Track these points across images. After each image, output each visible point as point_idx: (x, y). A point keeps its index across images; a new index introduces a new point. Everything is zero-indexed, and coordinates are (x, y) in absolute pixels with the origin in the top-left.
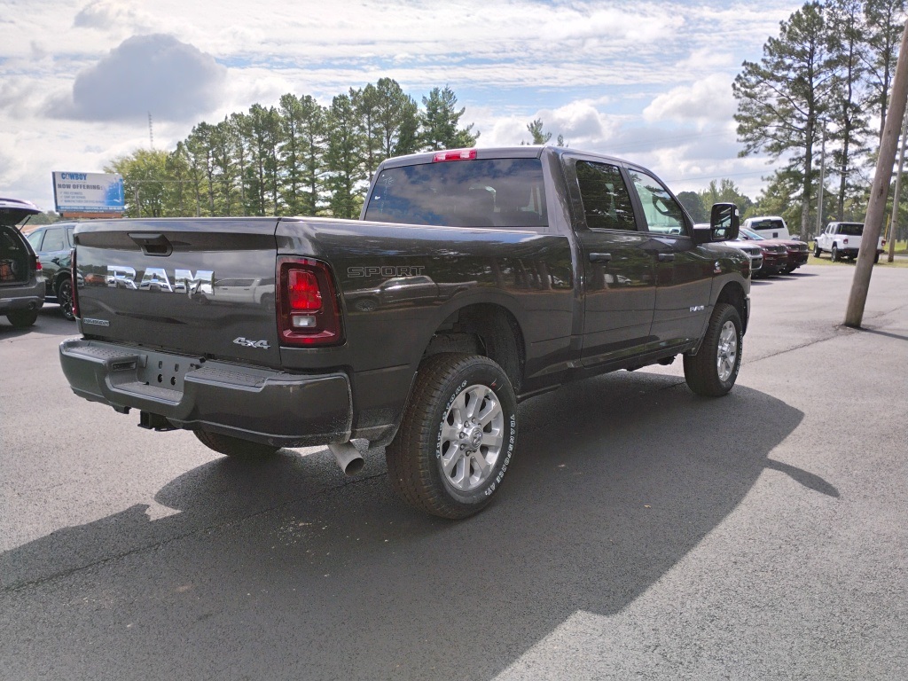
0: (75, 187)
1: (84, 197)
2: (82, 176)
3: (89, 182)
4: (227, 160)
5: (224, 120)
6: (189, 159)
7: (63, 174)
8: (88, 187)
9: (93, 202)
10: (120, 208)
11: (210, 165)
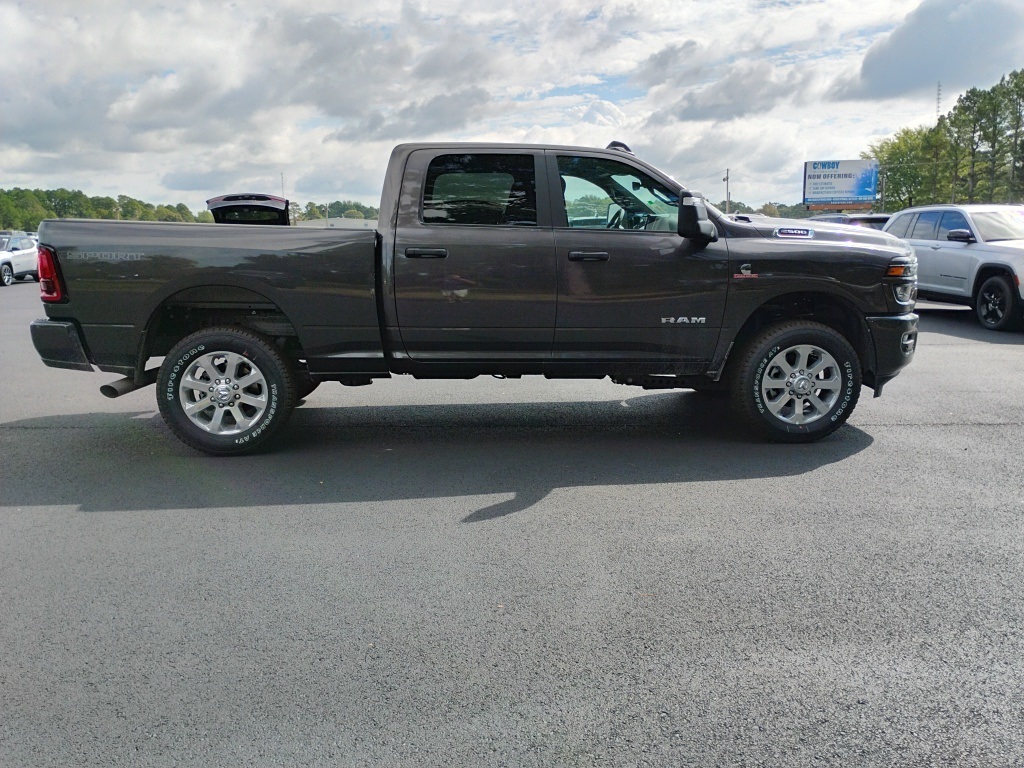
0: (825, 177)
1: (833, 188)
2: (834, 164)
3: (841, 170)
4: (998, 132)
5: (999, 82)
6: (951, 136)
7: (815, 163)
8: (839, 176)
9: (842, 192)
10: (870, 198)
11: (976, 139)
